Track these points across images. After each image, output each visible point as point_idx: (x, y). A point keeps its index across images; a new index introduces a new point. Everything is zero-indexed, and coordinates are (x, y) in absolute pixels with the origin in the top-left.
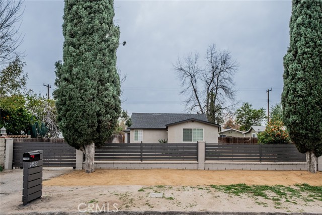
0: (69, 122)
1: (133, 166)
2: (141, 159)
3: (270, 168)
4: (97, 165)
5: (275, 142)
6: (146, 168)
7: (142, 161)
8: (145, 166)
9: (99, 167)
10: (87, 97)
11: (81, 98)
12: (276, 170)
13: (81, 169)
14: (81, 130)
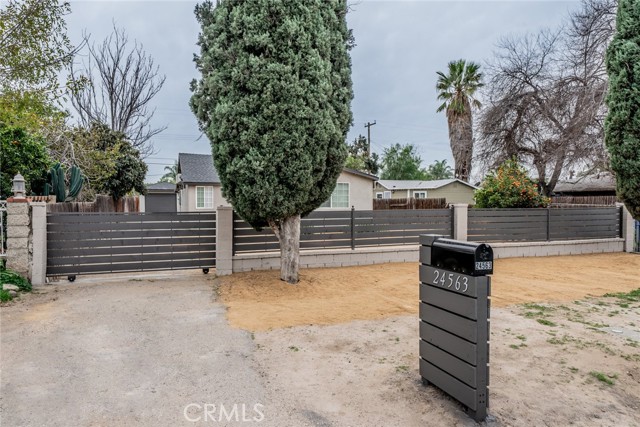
0: (269, 161)
1: (338, 261)
2: (352, 245)
3: (563, 251)
4: (265, 261)
5: (516, 206)
6: (363, 263)
7: (353, 248)
8: (362, 260)
9: (267, 267)
10: (316, 98)
11: (305, 99)
12: (571, 255)
13: (230, 272)
14: (299, 180)
